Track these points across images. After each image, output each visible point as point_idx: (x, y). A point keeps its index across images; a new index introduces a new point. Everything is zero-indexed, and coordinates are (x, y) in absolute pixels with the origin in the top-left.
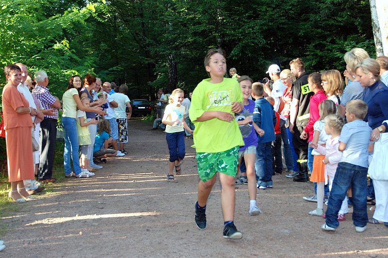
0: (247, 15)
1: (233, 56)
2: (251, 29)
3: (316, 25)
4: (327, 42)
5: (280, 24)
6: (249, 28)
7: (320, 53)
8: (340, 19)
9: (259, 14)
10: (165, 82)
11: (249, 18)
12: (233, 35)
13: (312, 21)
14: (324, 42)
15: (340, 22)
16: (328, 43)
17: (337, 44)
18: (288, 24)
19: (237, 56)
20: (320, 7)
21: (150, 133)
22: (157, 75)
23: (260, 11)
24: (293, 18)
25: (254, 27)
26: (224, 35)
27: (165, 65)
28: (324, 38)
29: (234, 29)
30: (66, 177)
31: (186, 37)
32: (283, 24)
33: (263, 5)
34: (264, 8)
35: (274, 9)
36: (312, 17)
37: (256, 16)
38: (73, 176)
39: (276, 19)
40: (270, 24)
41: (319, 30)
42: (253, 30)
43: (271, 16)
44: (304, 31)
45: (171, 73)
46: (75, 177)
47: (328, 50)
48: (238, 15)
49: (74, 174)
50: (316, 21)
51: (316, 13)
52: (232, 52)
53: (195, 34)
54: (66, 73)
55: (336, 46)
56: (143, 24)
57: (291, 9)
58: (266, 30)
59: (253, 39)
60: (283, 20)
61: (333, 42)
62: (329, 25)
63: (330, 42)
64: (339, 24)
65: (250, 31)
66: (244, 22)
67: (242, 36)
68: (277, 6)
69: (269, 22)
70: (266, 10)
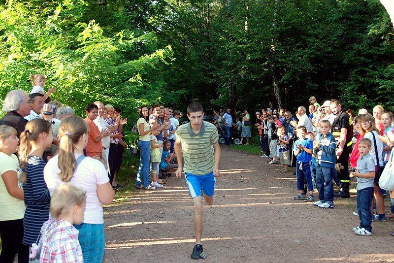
0: (297, 45)
1: (285, 81)
2: (300, 58)
3: (359, 53)
4: (369, 68)
5: (326, 53)
6: (299, 56)
7: (362, 79)
8: (381, 49)
9: (308, 44)
10: (226, 101)
11: (299, 47)
12: (284, 63)
13: (355, 50)
14: (366, 69)
15: (381, 51)
16: (370, 70)
17: (378, 71)
18: (333, 53)
19: (288, 80)
20: (362, 38)
22: (219, 94)
23: (309, 42)
24: (338, 48)
25: (303, 55)
27: (226, 86)
28: (366, 65)
30: (137, 188)
32: (329, 53)
33: (311, 36)
34: (312, 40)
35: (321, 39)
36: (356, 46)
37: (305, 46)
38: (142, 188)
39: (323, 49)
40: (317, 53)
41: (362, 58)
42: (302, 58)
43: (318, 46)
44: (348, 60)
45: (231, 93)
47: (369, 76)
48: (289, 45)
49: (144, 186)
50: (359, 51)
51: (359, 43)
52: (283, 77)
54: (138, 102)
55: (377, 72)
57: (336, 40)
58: (314, 58)
59: (302, 66)
60: (329, 49)
61: (374, 69)
62: (370, 54)
63: (371, 69)
64: (380, 53)
65: (299, 59)
67: (292, 63)
68: (324, 37)
69: (316, 51)
70: (314, 41)
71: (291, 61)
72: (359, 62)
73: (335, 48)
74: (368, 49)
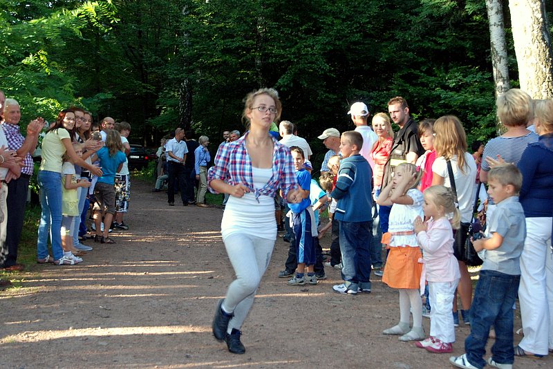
0: (304, 27)
1: (281, 87)
2: (309, 49)
3: (404, 46)
4: (421, 72)
5: (352, 43)
6: (306, 47)
7: (411, 89)
8: (441, 41)
9: (322, 28)
10: (174, 120)
11: (307, 32)
12: (283, 56)
13: (398, 40)
14: (417, 72)
15: (440, 44)
16: (422, 74)
17: (435, 76)
18: (363, 44)
19: (286, 86)
20: (410, 21)
21: (151, 196)
22: (161, 108)
23: (323, 23)
24: (371, 36)
25: (314, 46)
26: (266, 56)
27: (174, 95)
28: (416, 65)
29: (284, 48)
30: (39, 263)
31: (212, 56)
32: (355, 43)
33: (327, 15)
34: (329, 20)
35: (344, 20)
36: (399, 34)
37: (317, 31)
38: (49, 262)
39: (347, 37)
40: (337, 43)
41: (410, 54)
42: (312, 49)
43: (338, 31)
44: (387, 56)
45: (183, 108)
46: (53, 264)
47: (423, 84)
48: (290, 27)
49: (52, 259)
50: (405, 42)
51: (405, 29)
52: (279, 81)
53: (226, 51)
54: (40, 103)
55: (432, 79)
56: (140, 32)
57: (368, 23)
58: (331, 51)
59: (311, 63)
60: (357, 37)
61: (429, 72)
62: (423, 48)
63: (424, 72)
64: (438, 47)
65: (308, 51)
66: (301, 38)
67: (295, 58)
68: (348, 18)
69: (335, 40)
70: (332, 22)
71: (294, 53)
72: (405, 61)
73: (366, 36)
74: (419, 41)
